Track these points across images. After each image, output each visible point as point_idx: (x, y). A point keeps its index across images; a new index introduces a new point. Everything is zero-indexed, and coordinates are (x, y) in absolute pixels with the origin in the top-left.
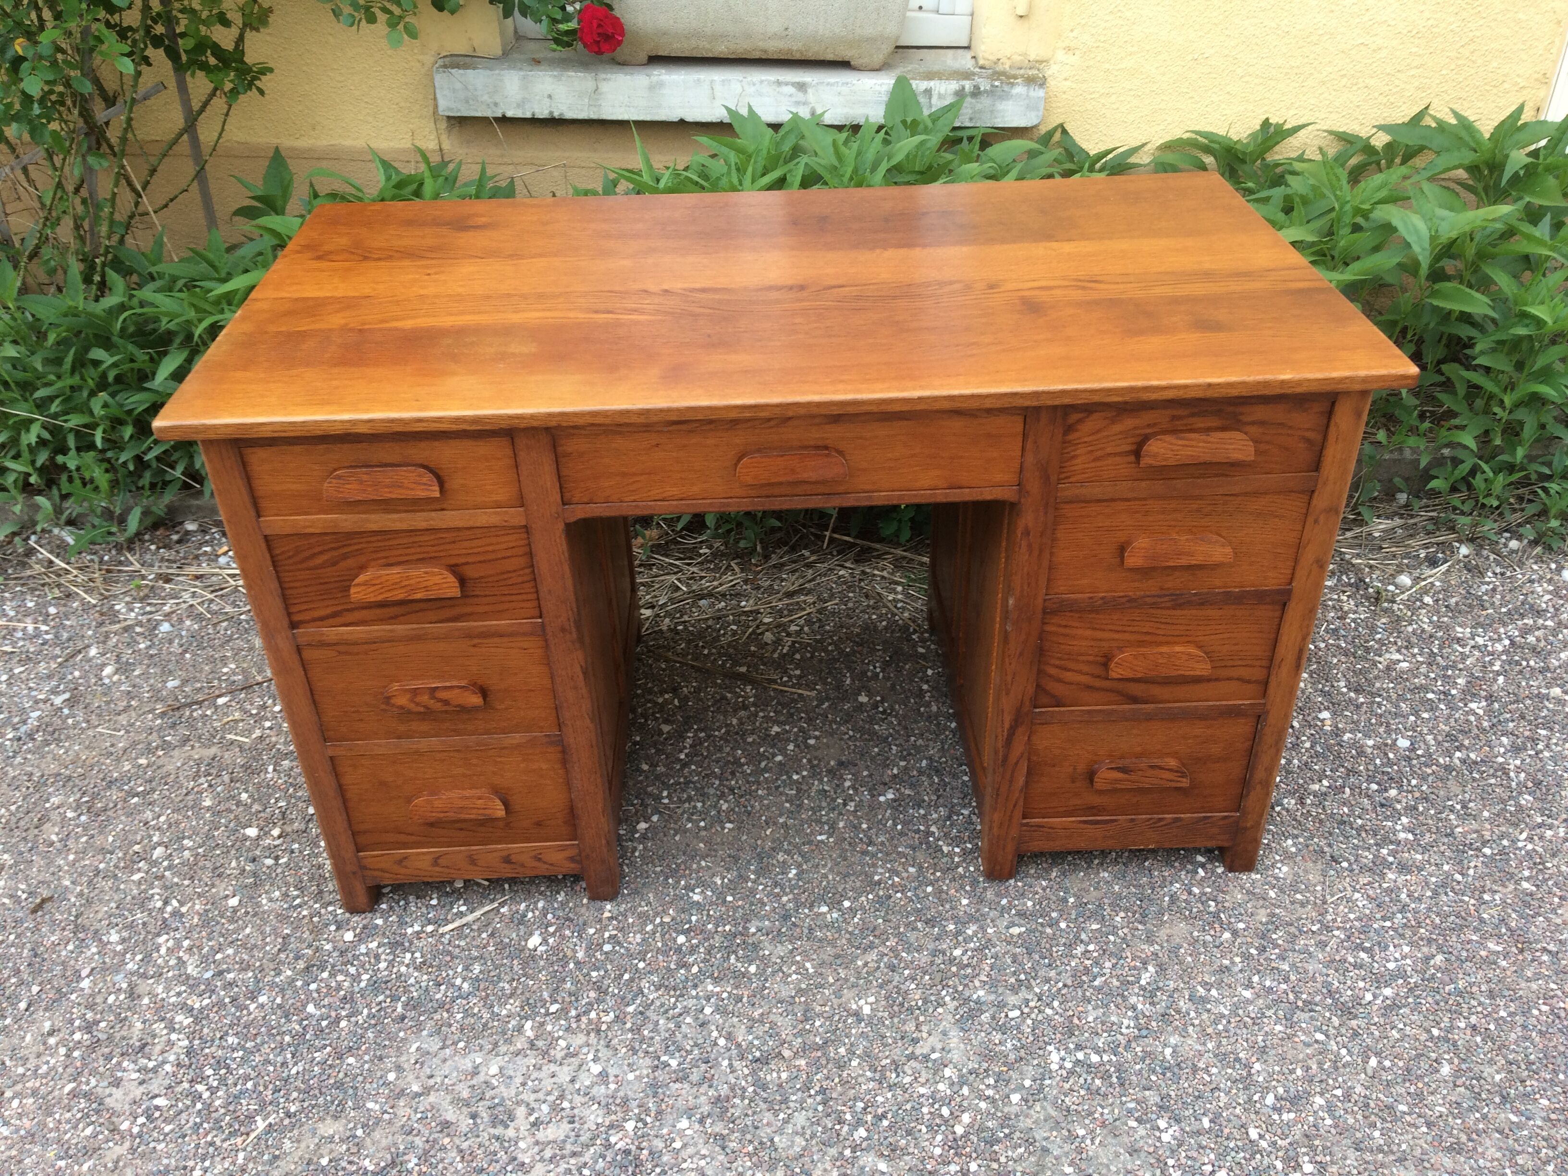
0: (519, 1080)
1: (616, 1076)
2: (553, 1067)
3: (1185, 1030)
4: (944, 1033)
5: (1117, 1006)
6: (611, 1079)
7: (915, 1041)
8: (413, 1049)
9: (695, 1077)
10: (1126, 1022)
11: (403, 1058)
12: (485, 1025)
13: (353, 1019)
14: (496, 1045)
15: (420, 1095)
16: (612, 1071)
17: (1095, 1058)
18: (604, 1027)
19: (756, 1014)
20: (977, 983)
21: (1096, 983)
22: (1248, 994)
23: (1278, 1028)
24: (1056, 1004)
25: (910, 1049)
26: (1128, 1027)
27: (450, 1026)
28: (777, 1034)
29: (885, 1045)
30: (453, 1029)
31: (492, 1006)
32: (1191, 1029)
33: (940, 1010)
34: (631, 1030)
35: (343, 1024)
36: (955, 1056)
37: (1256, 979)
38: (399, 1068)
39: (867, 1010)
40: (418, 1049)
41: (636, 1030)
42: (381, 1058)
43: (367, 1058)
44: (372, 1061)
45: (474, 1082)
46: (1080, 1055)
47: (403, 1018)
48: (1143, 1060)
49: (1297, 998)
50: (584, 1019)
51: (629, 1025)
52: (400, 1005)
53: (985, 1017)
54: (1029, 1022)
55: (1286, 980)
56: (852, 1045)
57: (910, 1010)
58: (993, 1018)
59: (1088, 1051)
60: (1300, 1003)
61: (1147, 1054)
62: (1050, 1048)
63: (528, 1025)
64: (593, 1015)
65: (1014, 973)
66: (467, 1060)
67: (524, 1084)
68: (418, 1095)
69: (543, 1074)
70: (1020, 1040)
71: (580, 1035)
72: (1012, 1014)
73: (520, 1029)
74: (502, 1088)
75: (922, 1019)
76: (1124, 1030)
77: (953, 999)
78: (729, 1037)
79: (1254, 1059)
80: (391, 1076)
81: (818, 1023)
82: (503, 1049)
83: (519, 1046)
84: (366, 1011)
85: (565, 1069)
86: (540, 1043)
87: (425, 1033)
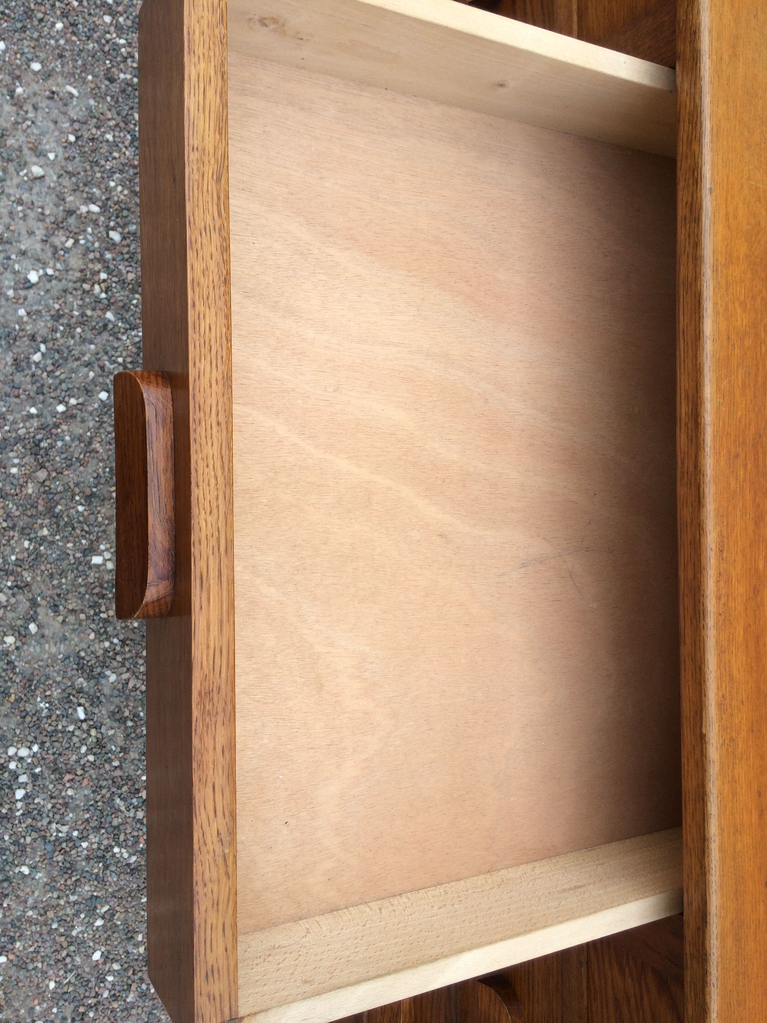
0: (25, 196)
1: (25, 299)
2: (40, 234)
3: (53, 889)
4: (64, 639)
5: (87, 820)
6: (22, 293)
7: (55, 608)
8: (70, 89)
9: (18, 378)
10: (65, 829)
11: (60, 80)
12: (97, 163)
13: (112, 29)
14: (71, 174)
15: (12, 97)
16: (31, 293)
17: (20, 794)
18: (86, 286)
19: (96, 445)
20: (125, 676)
21: (118, 801)
22: (97, 956)
23: (52, 985)
24: (91, 758)
25: (43, 603)
26: (58, 831)
27: (98, 128)
28: (69, 466)
29: (51, 576)
30: (94, 131)
31: (121, 172)
32: (55, 895)
33: (92, 636)
34: (83, 315)
35: (107, 19)
36: (32, 649)
37: (116, 967)
38: (48, 75)
39: (97, 560)
40: (71, 96)
41: (83, 321)
42: (61, 56)
43: (62, 42)
44: (58, 46)
45: (26, 151)
46: (23, 779)
47: (112, 80)
48: (16, 843)
49: (90, 1007)
50: (98, 266)
51: (89, 313)
52: (128, 77)
53: (81, 681)
54: (71, 728)
55: (115, 997)
56: (53, 542)
57: (95, 605)
58: (80, 691)
59: (29, 788)
60: (82, 1009)
61: (23, 849)
62: (35, 748)
63: (95, 208)
64: (103, 276)
65: (136, 715)
66: (53, 145)
67: (20, 202)
68: (12, 93)
69: (32, 223)
70: (49, 717)
71: (80, 262)
72: (80, 710)
73: (91, 199)
74: (16, 181)
75: (82, 616)
76: (54, 826)
77: (106, 650)
78: (68, 416)
79: (11, 957)
80: (36, 66)
81: (80, 508)
82: (66, 181)
83: (70, 199)
84: (122, 41)
85: (38, 246)
86: (72, 220)
87: (92, 102)
